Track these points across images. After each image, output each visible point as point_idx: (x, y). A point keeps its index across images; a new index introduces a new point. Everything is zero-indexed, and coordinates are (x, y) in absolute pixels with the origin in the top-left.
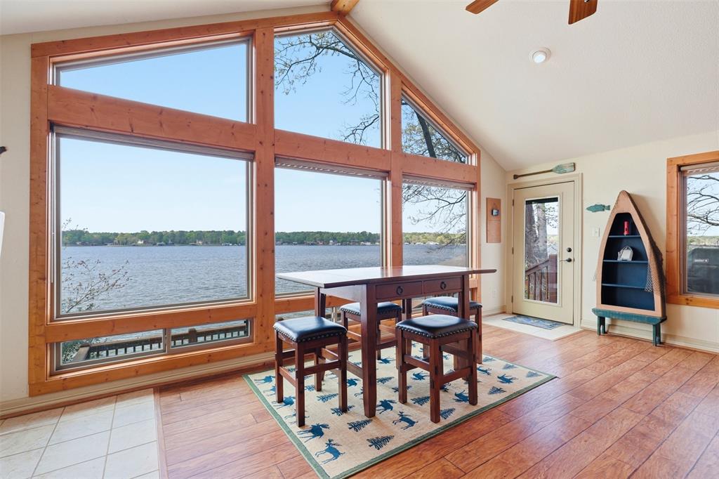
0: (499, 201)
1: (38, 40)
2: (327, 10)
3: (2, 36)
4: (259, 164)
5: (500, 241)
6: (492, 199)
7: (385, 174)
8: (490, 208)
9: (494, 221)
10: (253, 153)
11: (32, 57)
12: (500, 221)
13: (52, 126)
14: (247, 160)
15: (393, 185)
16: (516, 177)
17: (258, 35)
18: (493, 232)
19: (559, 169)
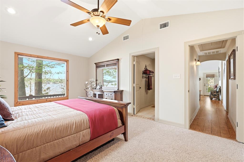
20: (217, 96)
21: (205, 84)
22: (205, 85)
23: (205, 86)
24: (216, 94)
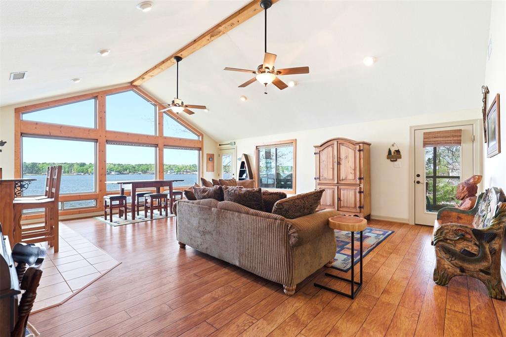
0: (213, 155)
1: (17, 107)
2: (129, 85)
3: (2, 107)
4: (100, 143)
5: (214, 171)
6: (209, 154)
7: (156, 146)
8: (208, 158)
9: (210, 163)
10: (97, 140)
11: (15, 112)
12: (214, 163)
13: (22, 134)
14: (95, 142)
15: (159, 150)
16: (220, 145)
17: (99, 97)
18: (210, 167)
19: (231, 144)
20: (484, 264)
21: (418, 176)
22: (418, 179)
23: (418, 182)
24: (473, 248)
